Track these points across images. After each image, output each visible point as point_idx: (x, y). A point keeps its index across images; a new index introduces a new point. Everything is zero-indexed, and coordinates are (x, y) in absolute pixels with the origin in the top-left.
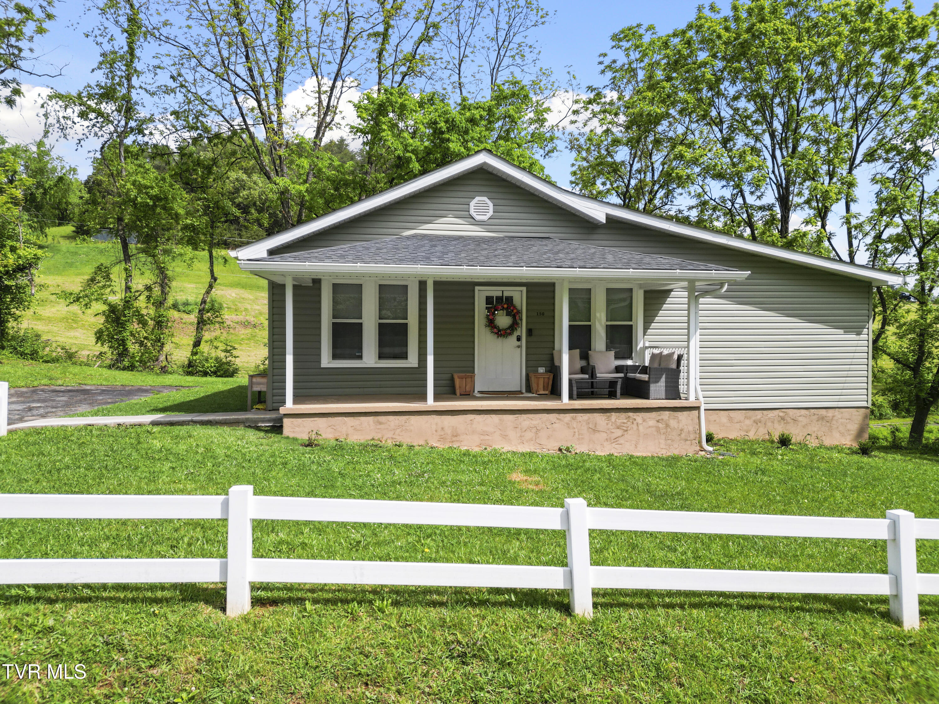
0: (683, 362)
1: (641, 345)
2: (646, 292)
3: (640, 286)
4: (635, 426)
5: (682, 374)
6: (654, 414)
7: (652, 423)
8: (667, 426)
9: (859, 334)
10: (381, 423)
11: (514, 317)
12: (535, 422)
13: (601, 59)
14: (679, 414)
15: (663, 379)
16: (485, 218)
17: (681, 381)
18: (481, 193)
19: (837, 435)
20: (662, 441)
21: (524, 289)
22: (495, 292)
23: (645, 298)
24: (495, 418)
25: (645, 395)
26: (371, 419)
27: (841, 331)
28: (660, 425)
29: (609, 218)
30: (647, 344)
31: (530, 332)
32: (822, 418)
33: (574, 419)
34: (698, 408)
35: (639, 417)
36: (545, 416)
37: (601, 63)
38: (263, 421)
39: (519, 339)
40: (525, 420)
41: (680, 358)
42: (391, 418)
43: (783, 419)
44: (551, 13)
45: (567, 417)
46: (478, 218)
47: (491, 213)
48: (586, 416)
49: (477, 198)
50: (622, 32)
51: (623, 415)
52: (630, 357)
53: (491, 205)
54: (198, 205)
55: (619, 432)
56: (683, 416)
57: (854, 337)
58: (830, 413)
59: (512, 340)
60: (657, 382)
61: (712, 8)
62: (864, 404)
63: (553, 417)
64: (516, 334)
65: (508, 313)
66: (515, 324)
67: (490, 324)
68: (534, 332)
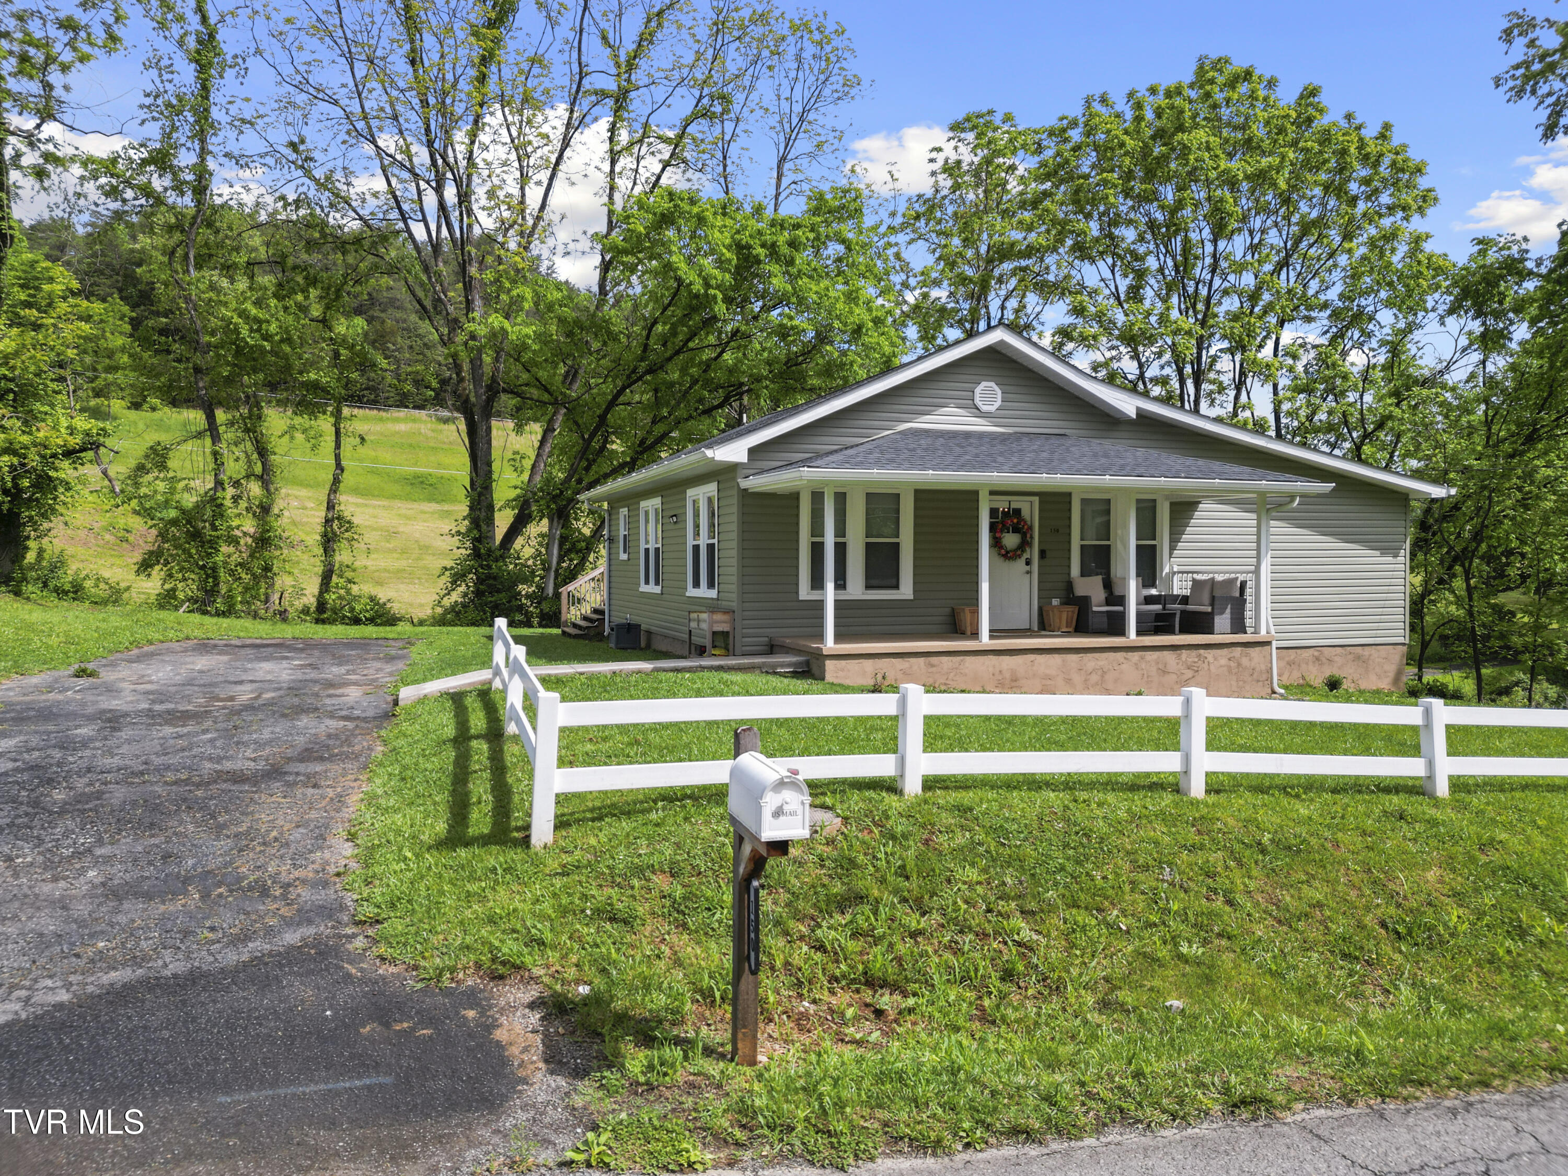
0: (1248, 591)
1: (1166, 570)
2: (1172, 504)
3: (1167, 497)
4: (1205, 666)
5: (1248, 606)
6: (1225, 652)
7: (1223, 661)
8: (1239, 665)
9: (1396, 556)
10: (932, 666)
11: (1024, 536)
12: (1101, 663)
13: (934, 155)
14: (1251, 651)
15: (1228, 610)
16: (992, 409)
17: (1248, 614)
18: (988, 377)
19: (1373, 677)
20: (1234, 683)
21: (1036, 499)
22: (1002, 504)
23: (1172, 512)
24: (1057, 659)
25: (1208, 629)
26: (921, 660)
27: (1377, 553)
28: (1232, 664)
29: (1141, 413)
30: (1176, 569)
31: (1043, 554)
32: (1358, 658)
33: (1142, 658)
34: (1268, 643)
35: (1210, 654)
36: (1111, 655)
37: (932, 160)
38: (782, 665)
39: (1028, 563)
40: (1090, 661)
41: (1243, 585)
42: (945, 659)
43: (1317, 659)
44: (865, 83)
45: (1135, 656)
46: (984, 408)
47: (999, 403)
48: (1155, 655)
49: (984, 384)
50: (968, 120)
51: (1194, 653)
52: (1153, 585)
53: (999, 392)
54: (322, 349)
55: (1189, 674)
56: (1255, 652)
57: (1390, 559)
58: (1367, 651)
59: (1020, 565)
60: (1222, 613)
61: (1104, 100)
62: (1401, 640)
63: (1120, 655)
64: (1026, 555)
65: (1016, 530)
66: (1025, 544)
67: (996, 543)
68: (1048, 554)
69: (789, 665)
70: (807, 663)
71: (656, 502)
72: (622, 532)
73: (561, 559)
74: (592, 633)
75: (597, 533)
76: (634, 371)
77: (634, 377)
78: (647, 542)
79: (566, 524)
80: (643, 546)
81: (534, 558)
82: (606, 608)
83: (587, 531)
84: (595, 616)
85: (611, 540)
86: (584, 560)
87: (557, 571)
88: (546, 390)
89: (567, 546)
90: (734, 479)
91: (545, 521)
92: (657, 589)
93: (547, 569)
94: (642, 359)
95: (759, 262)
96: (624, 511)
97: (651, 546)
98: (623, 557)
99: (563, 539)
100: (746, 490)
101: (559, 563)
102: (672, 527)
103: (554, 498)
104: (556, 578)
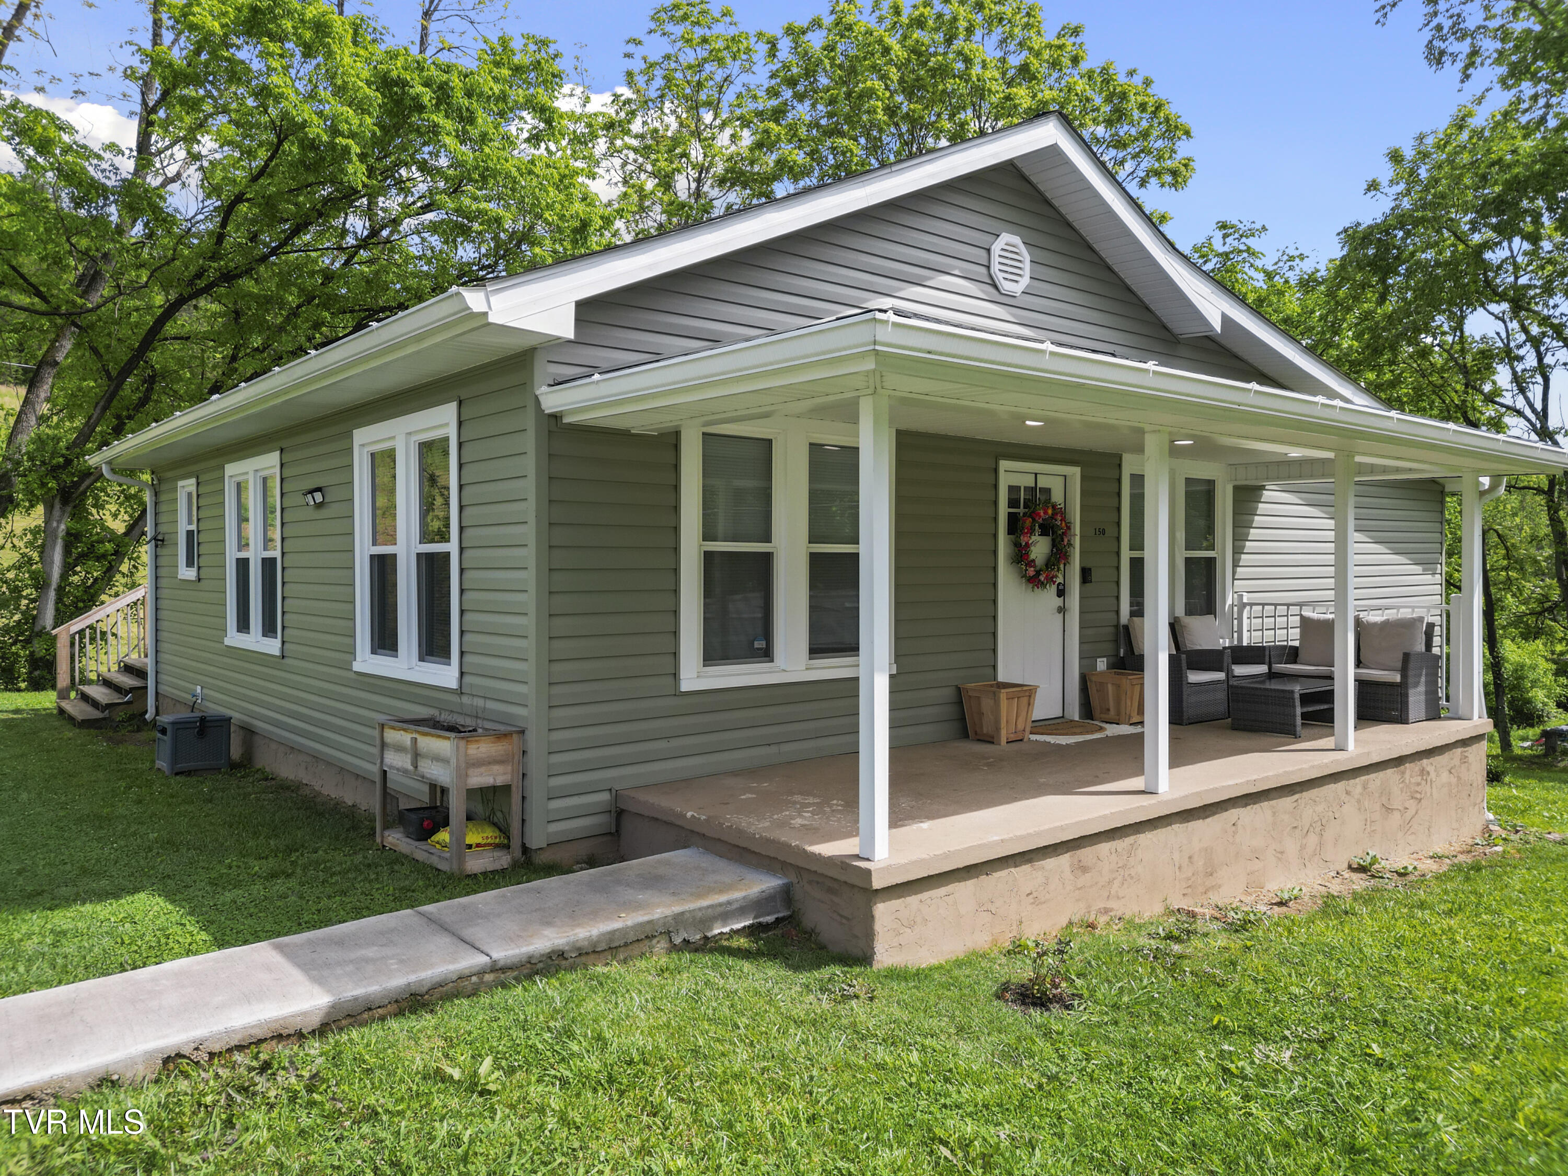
1: (1230, 600)
2: (1234, 488)
3: (1227, 477)
4: (1428, 789)
6: (1446, 759)
7: (1445, 777)
10: (1085, 870)
11: (1059, 540)
12: (1320, 808)
14: (1469, 752)
15: (1423, 679)
16: (1017, 289)
21: (1076, 471)
22: (1024, 480)
23: (1235, 501)
26: (1064, 860)
31: (1085, 575)
33: (1365, 788)
35: (1432, 766)
36: (1331, 789)
39: (1061, 593)
40: (1307, 806)
42: (1105, 848)
45: (1357, 785)
46: (1006, 287)
47: (1025, 281)
48: (1378, 779)
49: (1004, 237)
51: (1417, 767)
53: (1027, 258)
55: (1413, 807)
56: (1472, 753)
59: (1050, 596)
63: (1340, 788)
64: (1061, 578)
65: (1046, 530)
66: (1059, 555)
67: (1020, 556)
68: (1095, 576)
69: (742, 911)
70: (786, 895)
71: (270, 462)
72: (183, 526)
73: (68, 569)
74: (120, 715)
75: (135, 528)
76: (199, 275)
77: (201, 284)
78: (243, 544)
79: (79, 513)
80: (232, 554)
81: (18, 567)
82: (149, 664)
83: (119, 526)
84: (128, 681)
85: (159, 541)
86: (110, 571)
87: (60, 590)
88: (39, 294)
89: (80, 548)
90: (526, 385)
91: (40, 509)
92: (272, 646)
93: (40, 583)
94: (214, 257)
95: (421, 108)
96: (188, 485)
97: (255, 554)
98: (188, 574)
99: (72, 538)
100: (556, 417)
101: (64, 576)
102: (310, 513)
103: (54, 471)
104: (59, 600)
